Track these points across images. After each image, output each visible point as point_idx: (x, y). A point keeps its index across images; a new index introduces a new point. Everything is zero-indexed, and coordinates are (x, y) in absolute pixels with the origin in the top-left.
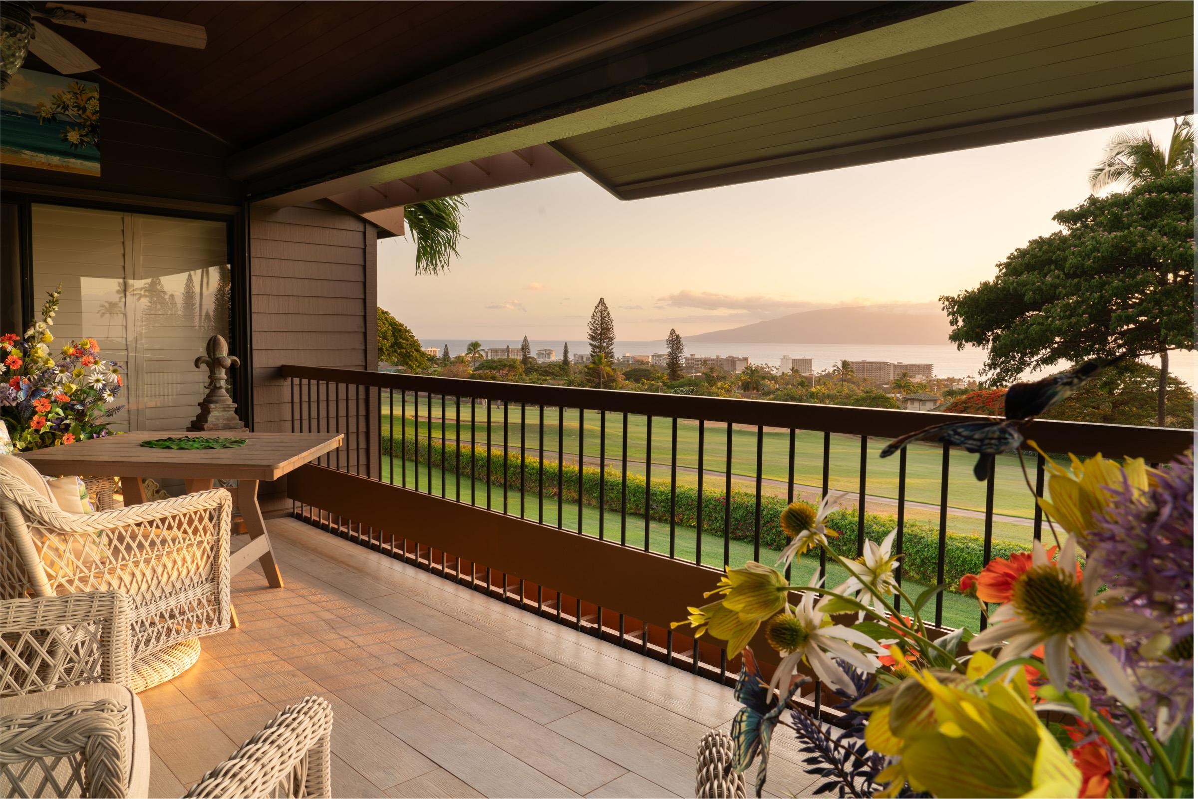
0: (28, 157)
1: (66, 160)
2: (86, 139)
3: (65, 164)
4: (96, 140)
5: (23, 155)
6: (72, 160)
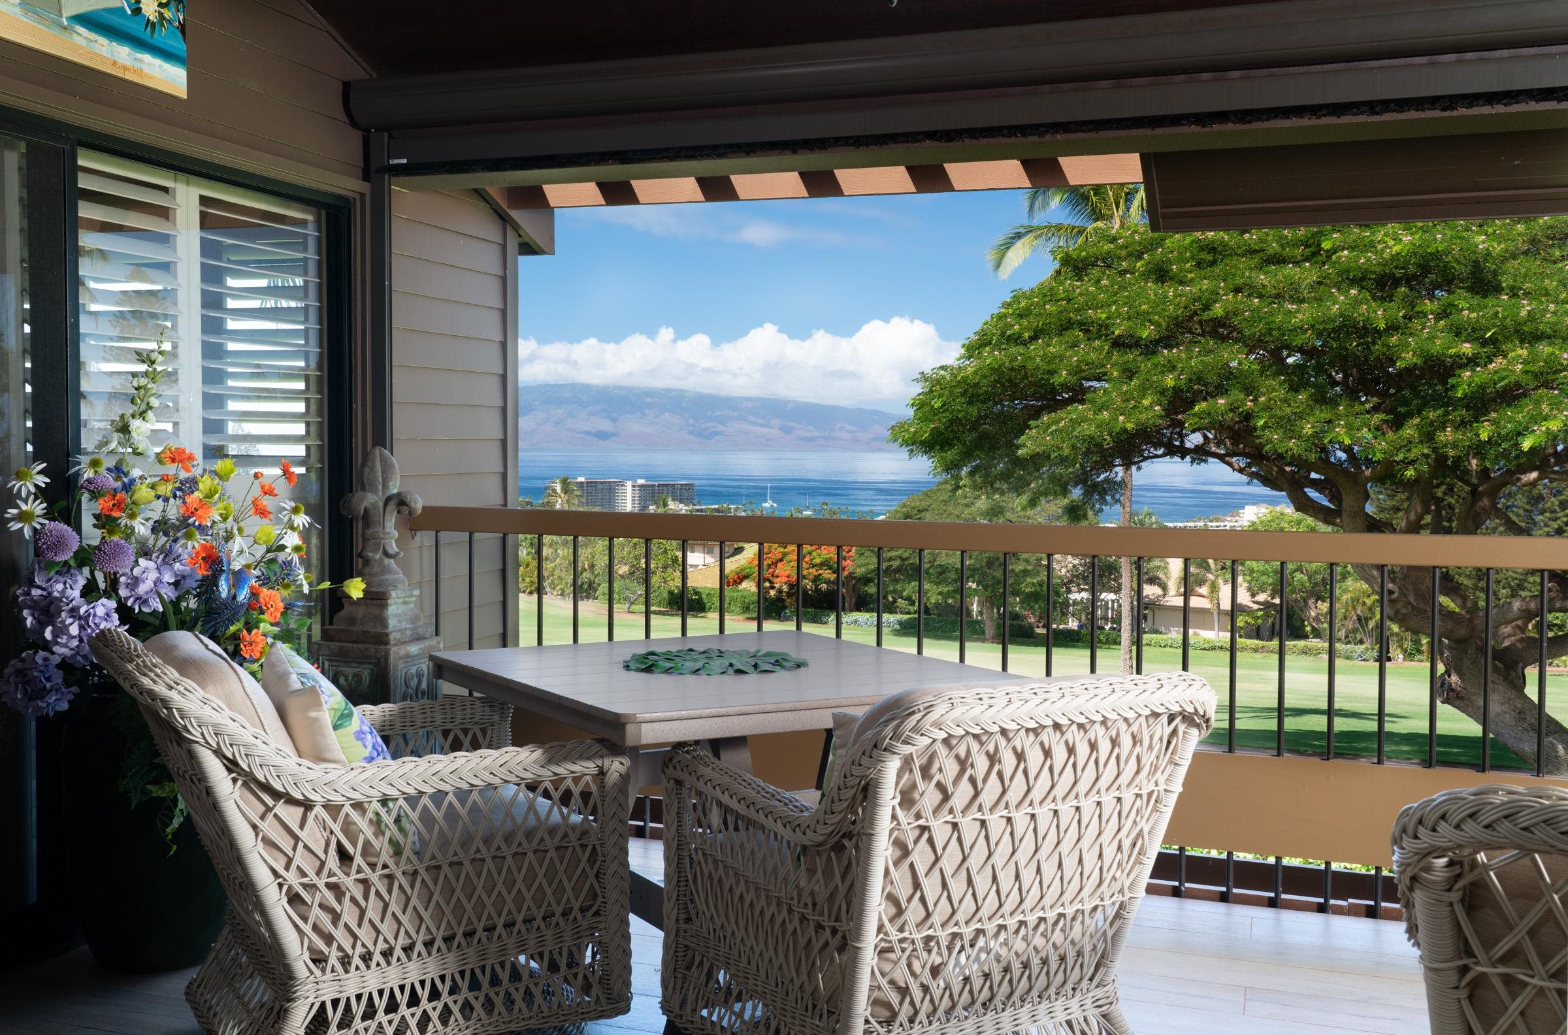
0: (83, 43)
1: (139, 55)
2: (167, 14)
3: (137, 65)
4: (181, 18)
5: (75, 36)
6: (147, 58)
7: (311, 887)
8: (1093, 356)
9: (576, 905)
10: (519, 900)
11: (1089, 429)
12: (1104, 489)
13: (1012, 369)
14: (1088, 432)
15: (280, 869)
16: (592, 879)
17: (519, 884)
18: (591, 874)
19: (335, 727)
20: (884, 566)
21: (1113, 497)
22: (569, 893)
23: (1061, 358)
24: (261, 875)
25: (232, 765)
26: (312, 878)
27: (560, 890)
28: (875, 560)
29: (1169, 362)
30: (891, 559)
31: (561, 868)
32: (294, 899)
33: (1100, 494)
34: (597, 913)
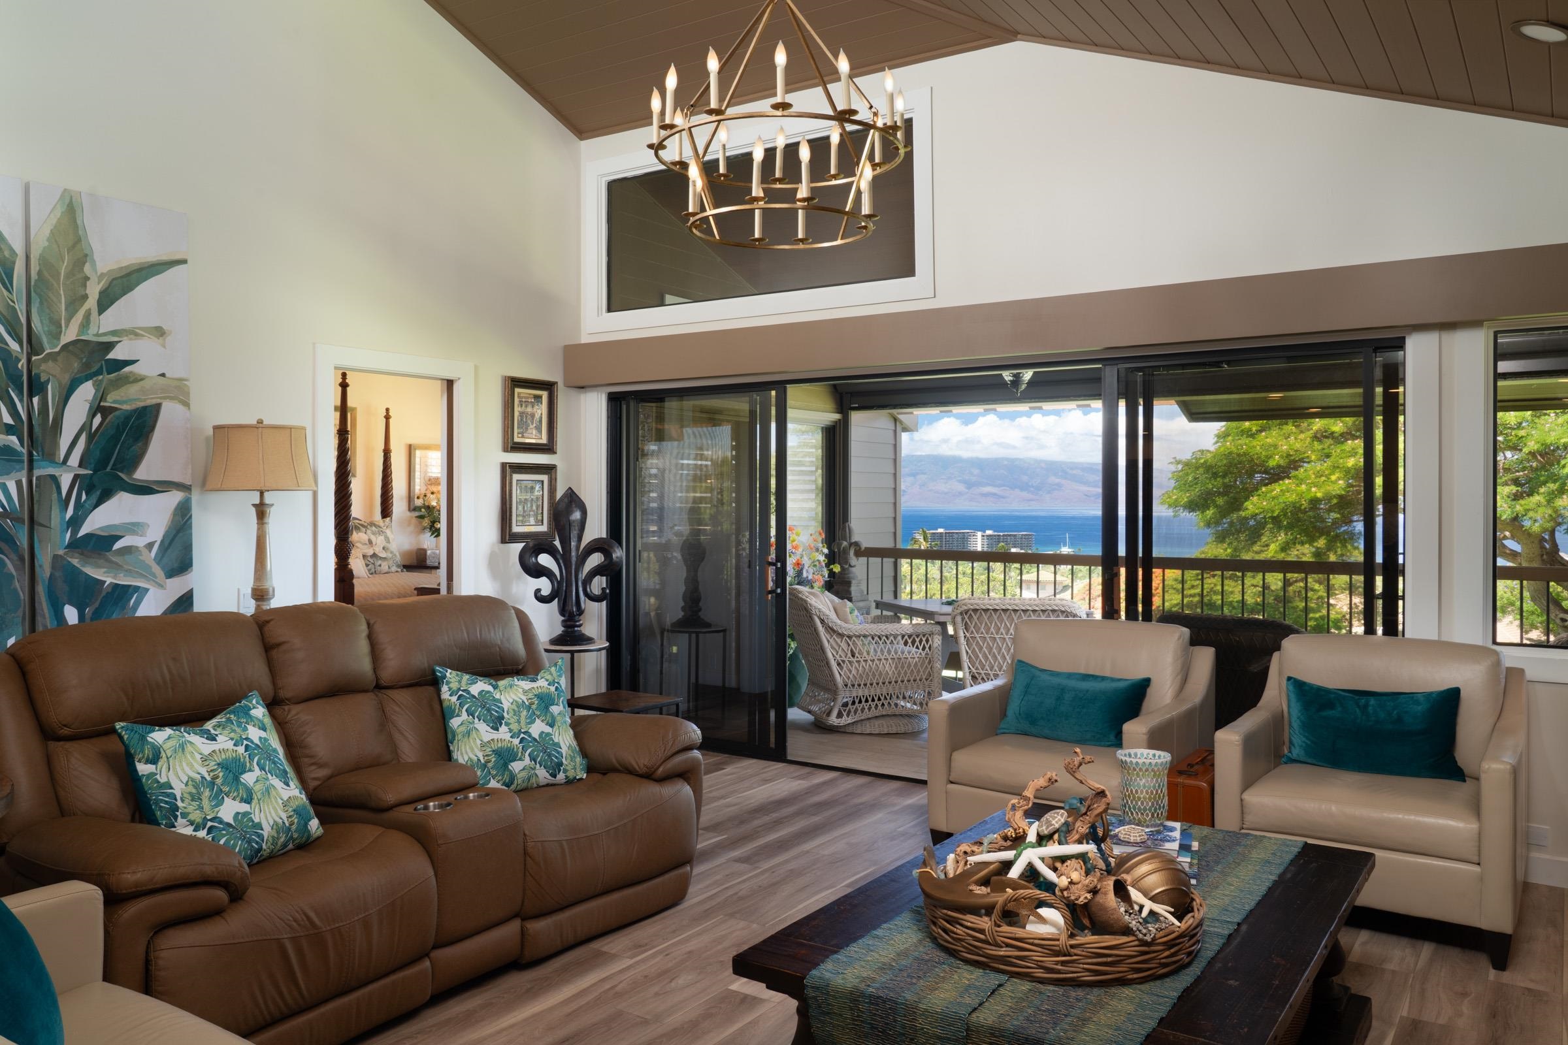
7: (843, 661)
8: (1298, 446)
9: (924, 677)
10: (906, 673)
11: (1292, 498)
12: (1345, 540)
13: (1239, 455)
14: (1290, 500)
15: (835, 654)
16: (929, 669)
17: (906, 668)
18: (929, 667)
19: (851, 613)
20: (1186, 601)
21: (1353, 546)
22: (922, 673)
23: (1276, 447)
24: (830, 656)
25: (822, 621)
26: (844, 658)
27: (918, 671)
28: (1180, 596)
29: (1353, 449)
30: (1191, 596)
31: (919, 664)
32: (839, 664)
33: (1341, 542)
34: (931, 681)
